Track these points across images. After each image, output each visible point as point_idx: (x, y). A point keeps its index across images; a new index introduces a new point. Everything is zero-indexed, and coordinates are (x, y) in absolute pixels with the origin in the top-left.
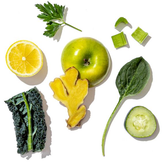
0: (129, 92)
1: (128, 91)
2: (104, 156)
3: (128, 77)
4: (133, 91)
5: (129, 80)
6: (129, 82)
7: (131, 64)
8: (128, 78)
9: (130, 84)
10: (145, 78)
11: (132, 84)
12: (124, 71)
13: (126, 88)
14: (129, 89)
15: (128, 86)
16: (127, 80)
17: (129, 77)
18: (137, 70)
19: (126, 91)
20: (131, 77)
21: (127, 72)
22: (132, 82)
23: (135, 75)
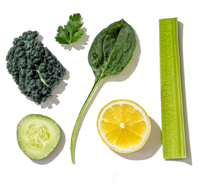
0: (108, 72)
1: (106, 70)
2: (74, 163)
3: (105, 49)
4: (114, 70)
5: (107, 54)
6: (107, 57)
7: (108, 31)
8: (106, 52)
9: (109, 59)
10: (130, 50)
11: (112, 60)
12: (99, 42)
13: (103, 65)
14: (108, 67)
15: (106, 64)
16: (104, 53)
17: (107, 49)
18: (117, 39)
19: (103, 70)
20: (109, 50)
21: (104, 43)
22: (111, 57)
23: (116, 46)
